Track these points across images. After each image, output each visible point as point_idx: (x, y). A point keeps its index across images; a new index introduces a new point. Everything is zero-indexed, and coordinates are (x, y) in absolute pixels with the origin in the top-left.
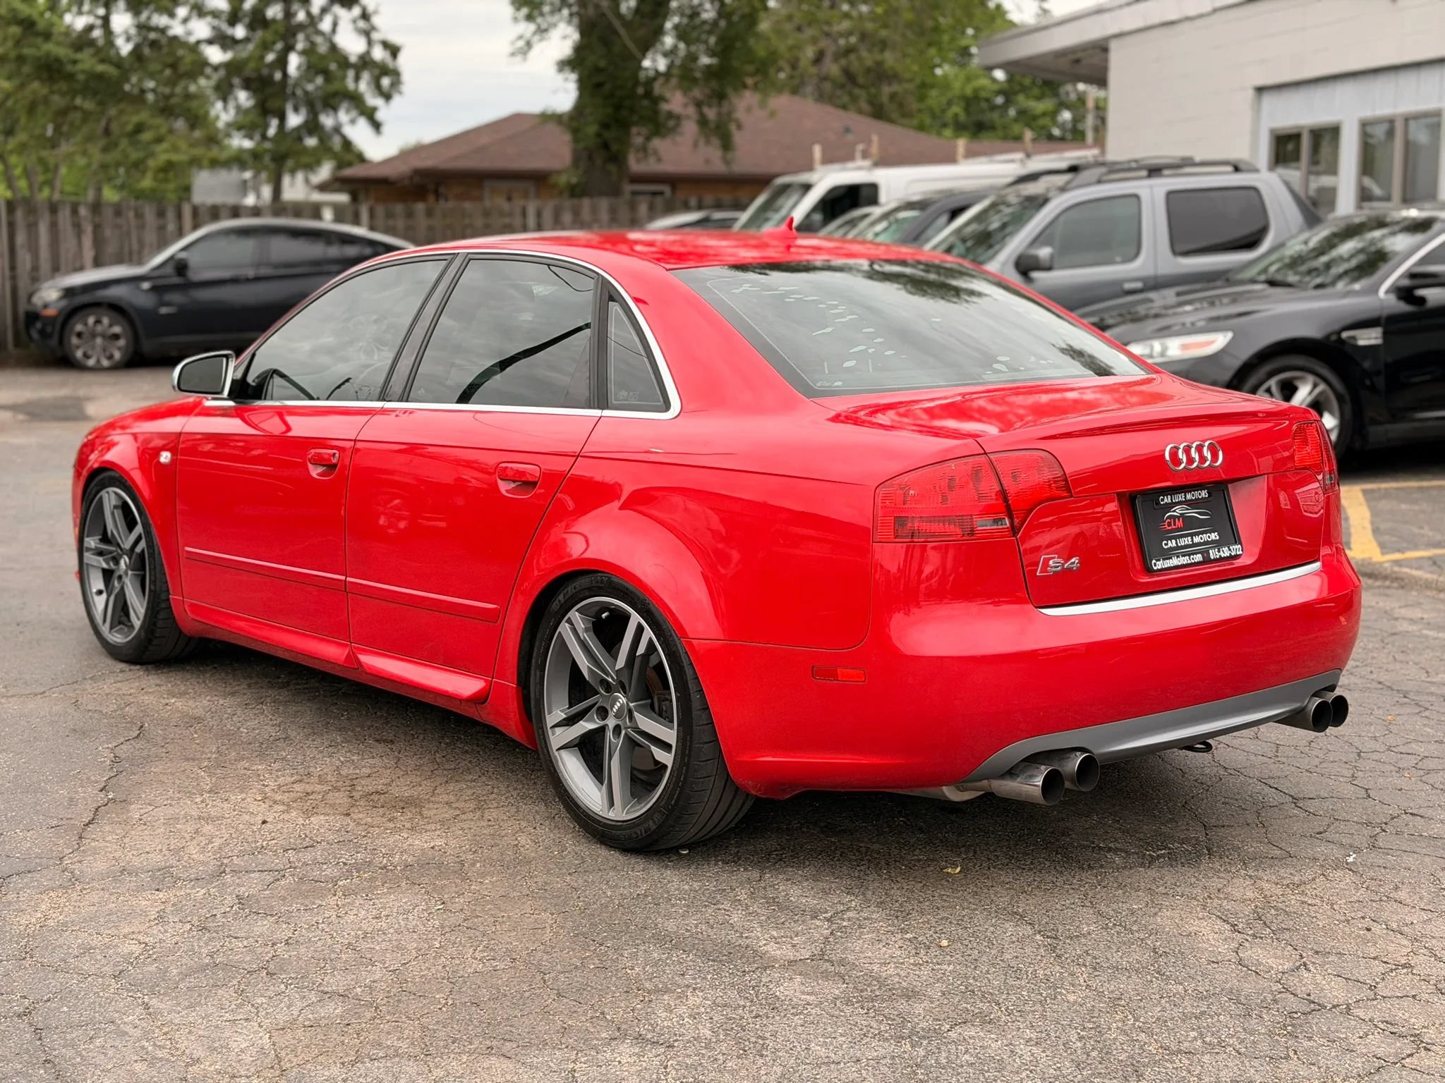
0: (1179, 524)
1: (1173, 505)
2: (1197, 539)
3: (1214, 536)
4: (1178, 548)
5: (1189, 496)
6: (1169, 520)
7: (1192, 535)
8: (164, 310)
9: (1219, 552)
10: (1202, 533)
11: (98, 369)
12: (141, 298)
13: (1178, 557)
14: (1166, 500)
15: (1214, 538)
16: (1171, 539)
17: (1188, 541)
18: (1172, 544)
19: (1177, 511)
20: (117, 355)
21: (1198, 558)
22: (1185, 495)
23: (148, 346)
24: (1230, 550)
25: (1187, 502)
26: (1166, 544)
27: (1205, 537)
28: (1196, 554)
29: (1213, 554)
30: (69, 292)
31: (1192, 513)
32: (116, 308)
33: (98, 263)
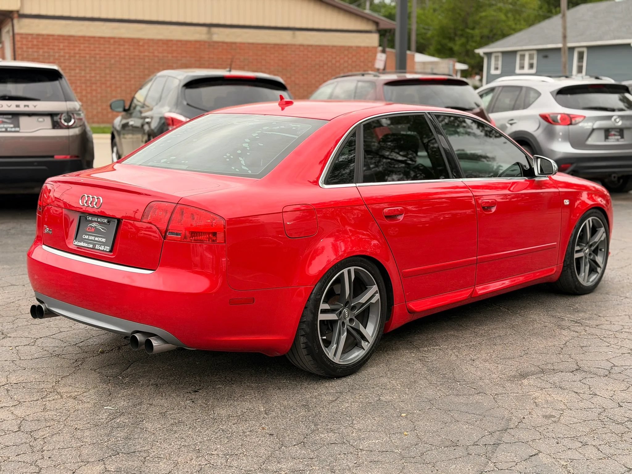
0: (93, 230)
1: (92, 222)
2: (96, 239)
3: (104, 240)
4: (88, 239)
5: (99, 220)
6: (89, 227)
7: (95, 236)
9: (100, 247)
10: (101, 237)
13: (84, 243)
14: (89, 219)
15: (103, 241)
16: (87, 235)
17: (92, 238)
18: (86, 237)
19: (94, 225)
21: (91, 246)
22: (98, 219)
24: (104, 248)
25: (99, 222)
26: (84, 236)
27: (100, 239)
28: (91, 244)
29: (97, 247)
31: (99, 227)
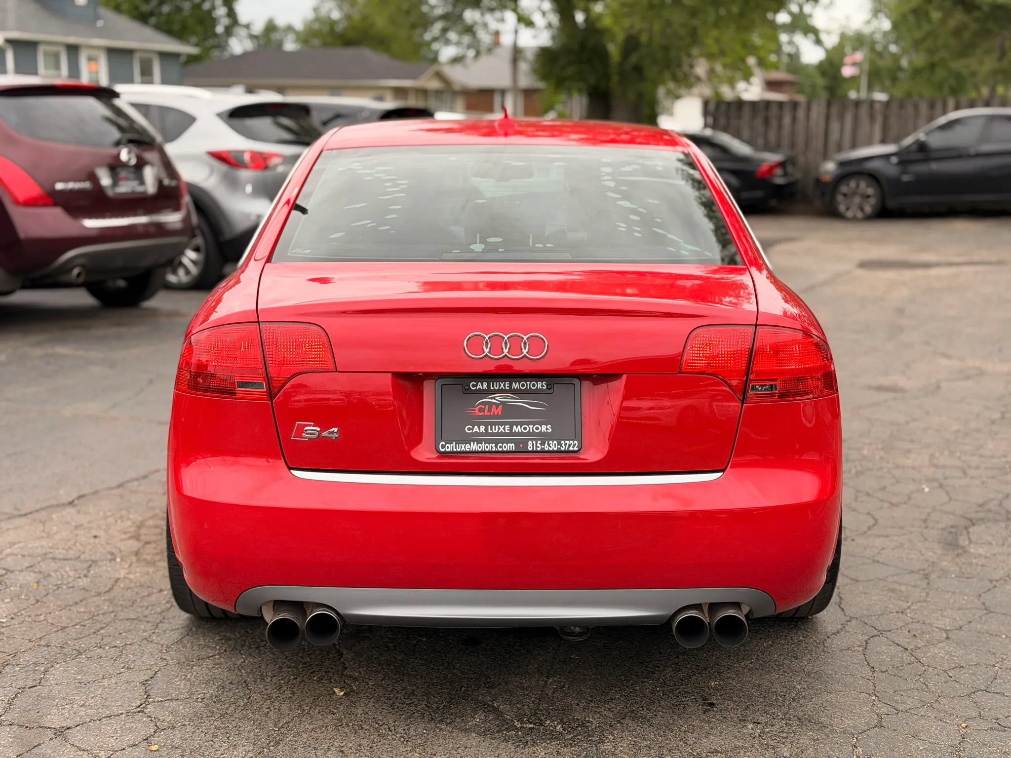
5: (515, 386)
8: (906, 178)
11: (855, 219)
12: (890, 169)
20: (868, 209)
23: (891, 204)
30: (842, 164)
32: (874, 177)
33: (883, 141)
